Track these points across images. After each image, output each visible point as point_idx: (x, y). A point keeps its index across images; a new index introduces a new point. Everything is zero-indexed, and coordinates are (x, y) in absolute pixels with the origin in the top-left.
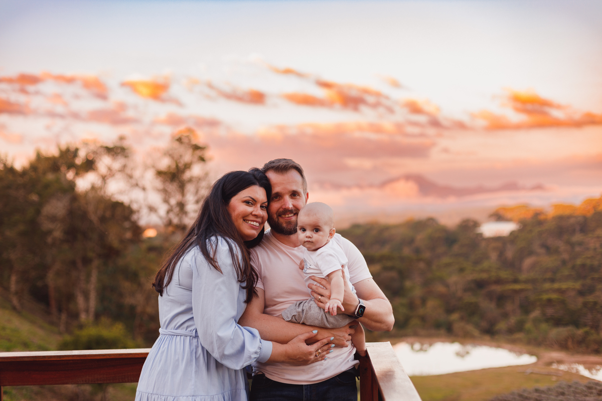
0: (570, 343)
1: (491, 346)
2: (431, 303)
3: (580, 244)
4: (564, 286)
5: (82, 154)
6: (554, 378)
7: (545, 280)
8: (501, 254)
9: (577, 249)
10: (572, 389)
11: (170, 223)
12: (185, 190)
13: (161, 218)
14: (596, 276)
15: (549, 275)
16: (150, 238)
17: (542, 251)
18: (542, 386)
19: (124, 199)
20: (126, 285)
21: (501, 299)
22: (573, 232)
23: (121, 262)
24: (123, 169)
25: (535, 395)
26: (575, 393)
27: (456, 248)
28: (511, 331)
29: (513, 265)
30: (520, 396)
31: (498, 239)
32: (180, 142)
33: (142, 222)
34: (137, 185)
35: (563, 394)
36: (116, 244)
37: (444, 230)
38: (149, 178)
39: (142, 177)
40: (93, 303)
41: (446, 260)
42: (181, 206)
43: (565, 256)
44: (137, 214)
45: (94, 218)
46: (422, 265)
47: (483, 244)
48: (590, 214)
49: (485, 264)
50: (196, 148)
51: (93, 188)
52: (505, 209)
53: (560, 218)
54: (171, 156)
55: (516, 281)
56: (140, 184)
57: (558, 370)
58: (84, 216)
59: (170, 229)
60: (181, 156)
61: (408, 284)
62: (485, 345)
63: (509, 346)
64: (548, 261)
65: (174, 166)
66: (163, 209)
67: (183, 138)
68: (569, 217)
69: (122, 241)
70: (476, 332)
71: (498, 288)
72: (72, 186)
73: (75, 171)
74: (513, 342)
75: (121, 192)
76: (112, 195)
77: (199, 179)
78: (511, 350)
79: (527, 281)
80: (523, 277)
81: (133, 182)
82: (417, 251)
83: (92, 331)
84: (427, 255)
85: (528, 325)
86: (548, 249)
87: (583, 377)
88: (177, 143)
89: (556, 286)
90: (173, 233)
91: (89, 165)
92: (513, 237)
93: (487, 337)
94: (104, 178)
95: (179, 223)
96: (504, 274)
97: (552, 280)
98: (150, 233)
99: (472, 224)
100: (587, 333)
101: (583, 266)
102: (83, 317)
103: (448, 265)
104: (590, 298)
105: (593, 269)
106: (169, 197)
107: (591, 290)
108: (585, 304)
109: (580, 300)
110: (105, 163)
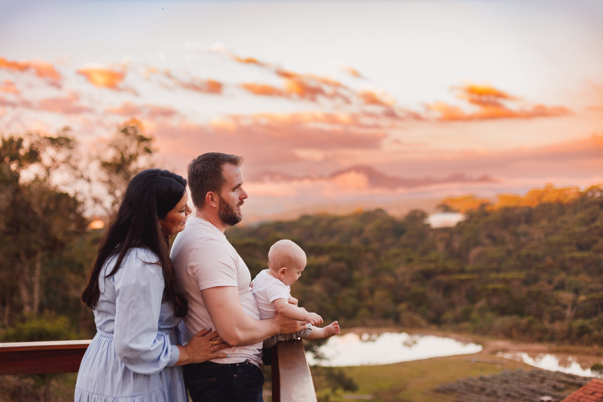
0: (514, 333)
1: (438, 336)
2: (379, 294)
3: (525, 234)
4: (509, 276)
5: (26, 144)
6: (499, 367)
7: (491, 270)
8: (448, 244)
9: (523, 239)
10: (516, 377)
13: (106, 209)
14: (540, 265)
15: (494, 265)
16: (96, 230)
17: (488, 241)
18: (487, 374)
19: (70, 191)
20: (71, 277)
21: (447, 289)
22: (518, 222)
23: (66, 254)
24: (67, 161)
25: (480, 383)
26: (518, 381)
27: (404, 239)
28: (457, 321)
29: (460, 255)
30: (466, 384)
31: (445, 230)
32: (125, 133)
33: (87, 214)
34: (82, 176)
35: (507, 382)
36: (60, 237)
37: (392, 221)
38: (94, 170)
39: (87, 168)
41: (394, 251)
43: (511, 246)
44: (82, 206)
45: (37, 210)
46: (370, 256)
47: (431, 235)
48: (534, 205)
49: (433, 255)
50: (142, 139)
51: (37, 178)
52: (452, 200)
53: (506, 210)
54: (116, 147)
55: (462, 271)
56: (85, 175)
57: (503, 359)
58: (28, 207)
60: (126, 147)
61: (356, 274)
62: (432, 334)
63: (456, 335)
64: (494, 251)
65: (119, 157)
66: (108, 201)
67: (129, 129)
68: (514, 208)
69: (67, 234)
70: (423, 322)
71: (444, 279)
72: (16, 177)
73: (18, 162)
74: (459, 331)
75: (65, 184)
76: (57, 186)
78: (457, 340)
79: (473, 272)
80: (469, 267)
81: (78, 173)
82: (366, 242)
83: (35, 324)
84: (375, 246)
85: (474, 315)
86: (494, 240)
87: (527, 365)
88: (123, 134)
89: (502, 275)
91: (34, 156)
92: (460, 228)
93: (434, 327)
94: (48, 170)
96: (451, 265)
97: (498, 270)
98: (98, 225)
99: (419, 214)
100: (531, 322)
101: (528, 256)
102: (27, 309)
103: (396, 256)
104: (534, 288)
105: (537, 259)
106: (115, 189)
107: (535, 280)
108: (529, 294)
109: (525, 290)
110: (48, 154)
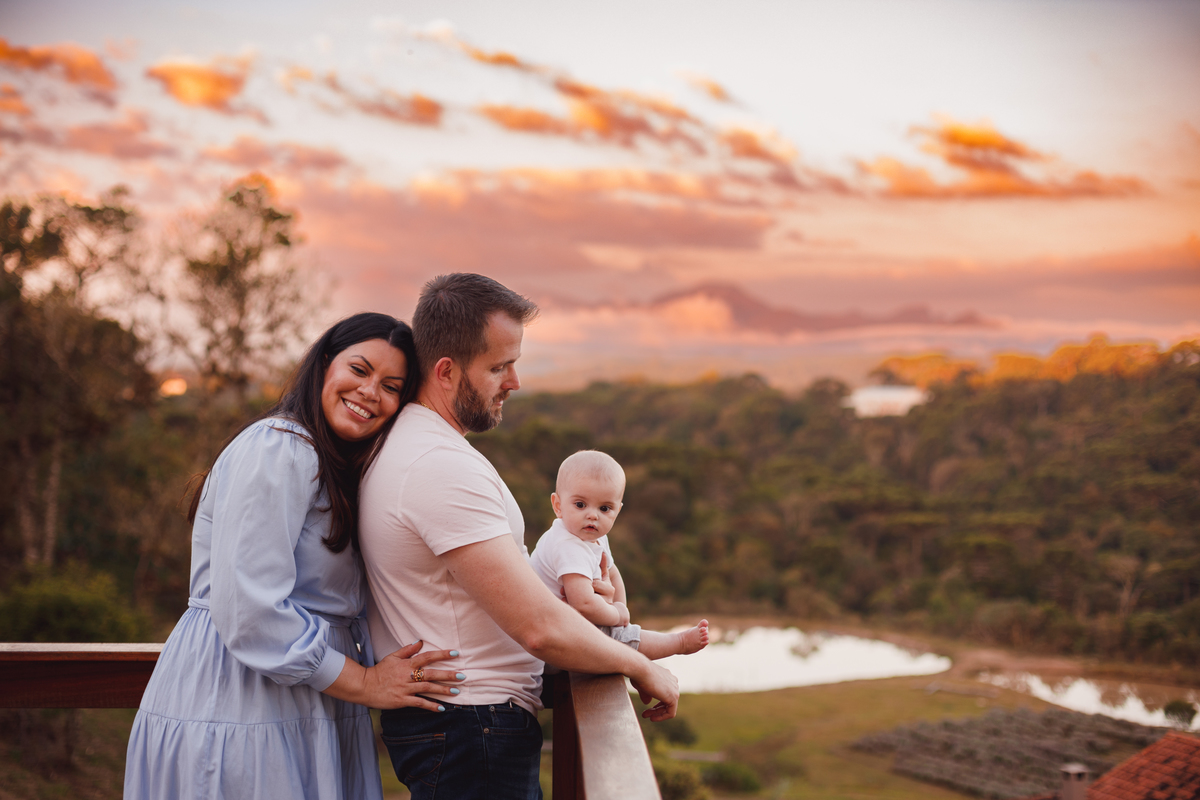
0: (1016, 635)
1: (861, 636)
2: (746, 548)
3: (1047, 435)
4: (1010, 518)
5: (37, 220)
6: (981, 702)
7: (974, 507)
8: (890, 452)
9: (1041, 446)
10: (1015, 725)
11: (213, 370)
12: (247, 304)
13: (194, 357)
14: (1074, 500)
15: (982, 497)
16: (173, 399)
17: (970, 447)
18: (958, 717)
19: (122, 317)
20: (121, 494)
21: (885, 542)
22: (1033, 411)
23: (110, 446)
24: (118, 256)
25: (943, 735)
26: (1019, 732)
27: (800, 437)
28: (902, 607)
29: (912, 474)
30: (914, 735)
31: (885, 421)
32: (237, 202)
33: (156, 366)
34: (148, 289)
35: (996, 733)
36: (101, 411)
37: (778, 399)
38: (173, 277)
39: (159, 272)
40: (51, 529)
41: (779, 460)
42: (238, 334)
43: (1016, 459)
44: (146, 349)
45: (57, 355)
46: (730, 470)
47: (855, 430)
48: (1067, 376)
49: (858, 472)
50: (272, 216)
51: (57, 289)
52: (902, 360)
53: (1010, 385)
54: (218, 231)
55: (916, 507)
56: (154, 286)
57: (990, 686)
58: (38, 349)
59: (213, 382)
60: (240, 232)
61: (700, 507)
62: (850, 633)
63: (898, 637)
64: (982, 468)
65: (224, 251)
66: (199, 341)
67: (245, 194)
68: (1024, 383)
69: (114, 404)
70: (833, 609)
71: (880, 521)
72: (15, 286)
73: (20, 256)
74: (905, 628)
75: (114, 303)
76: (97, 307)
77: (275, 281)
78: (901, 645)
79: (938, 508)
80: (930, 498)
81: (140, 282)
82: (722, 441)
83: (48, 588)
84: (742, 449)
85: (937, 596)
86: (982, 443)
87: (1038, 701)
88: (233, 204)
89: (995, 518)
90: (219, 390)
91: (51, 244)
92: (915, 418)
93: (855, 619)
94: (80, 273)
95: (232, 370)
96: (893, 493)
97: (989, 507)
98: (174, 387)
99: (834, 388)
100: (1050, 615)
101: (1050, 480)
102: (31, 556)
103: (783, 471)
104: (1060, 545)
105: (1068, 486)
106: (214, 317)
107: (1062, 529)
108: (1050, 557)
109: (1041, 548)
110: (82, 241)
